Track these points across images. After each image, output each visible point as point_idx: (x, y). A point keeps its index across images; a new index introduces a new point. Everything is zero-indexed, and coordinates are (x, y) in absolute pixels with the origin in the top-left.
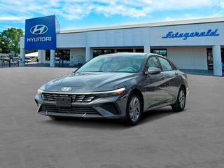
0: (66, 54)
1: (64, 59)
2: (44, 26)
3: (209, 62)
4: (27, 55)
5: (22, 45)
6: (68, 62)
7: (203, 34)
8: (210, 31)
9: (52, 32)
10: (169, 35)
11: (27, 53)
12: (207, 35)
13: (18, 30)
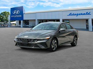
0: (28, 22)
1: (27, 24)
2: (18, 11)
3: (87, 25)
4: (11, 23)
5: (9, 18)
6: (28, 25)
7: (84, 14)
8: (87, 13)
9: (22, 13)
10: (70, 14)
11: (11, 22)
12: (86, 14)
13: (8, 12)
